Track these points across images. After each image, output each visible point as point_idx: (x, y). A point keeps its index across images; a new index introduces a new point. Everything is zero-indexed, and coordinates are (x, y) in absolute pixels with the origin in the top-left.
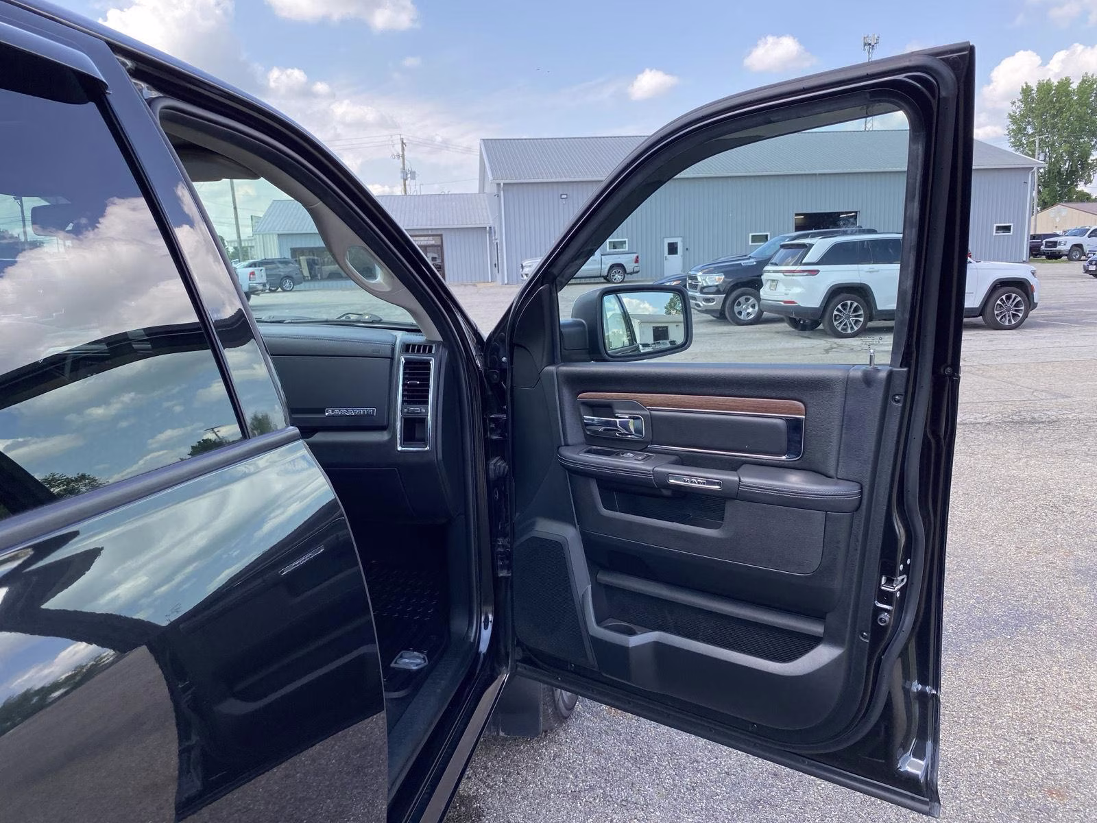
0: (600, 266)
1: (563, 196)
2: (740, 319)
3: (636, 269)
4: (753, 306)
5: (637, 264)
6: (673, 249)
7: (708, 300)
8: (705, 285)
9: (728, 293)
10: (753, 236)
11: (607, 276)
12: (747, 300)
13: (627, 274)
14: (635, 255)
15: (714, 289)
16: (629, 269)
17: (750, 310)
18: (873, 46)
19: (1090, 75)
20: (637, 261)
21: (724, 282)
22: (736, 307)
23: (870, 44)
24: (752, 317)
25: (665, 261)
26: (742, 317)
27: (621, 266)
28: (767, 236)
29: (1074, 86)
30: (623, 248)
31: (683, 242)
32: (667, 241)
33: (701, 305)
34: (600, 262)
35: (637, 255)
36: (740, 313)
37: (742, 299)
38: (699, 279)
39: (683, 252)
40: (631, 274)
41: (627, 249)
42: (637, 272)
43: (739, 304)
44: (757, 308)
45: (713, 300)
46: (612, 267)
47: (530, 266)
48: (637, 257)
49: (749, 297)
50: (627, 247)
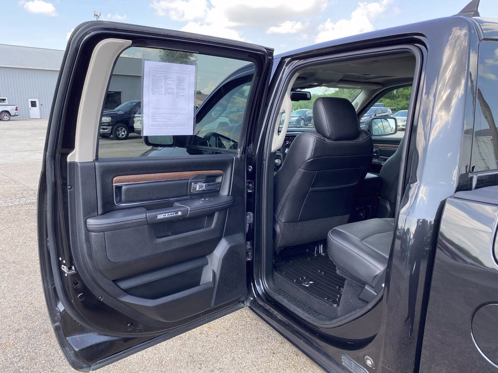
3: (16, 114)
4: (124, 132)
6: (33, 104)
7: (104, 129)
8: (103, 122)
9: (113, 125)
13: (12, 116)
14: (15, 107)
15: (107, 124)
16: (12, 113)
17: (123, 133)
18: (98, 16)
20: (16, 110)
21: (111, 121)
22: (117, 132)
23: (97, 15)
24: (124, 136)
25: (30, 110)
26: (120, 136)
27: (7, 112)
30: (4, 102)
31: (39, 101)
32: (30, 100)
33: (101, 131)
35: (16, 106)
36: (119, 135)
37: (120, 129)
39: (40, 106)
40: (14, 116)
41: (7, 103)
42: (17, 116)
43: (118, 131)
44: (126, 133)
45: (107, 129)
46: (2, 112)
48: (17, 108)
49: (122, 128)
50: (7, 102)
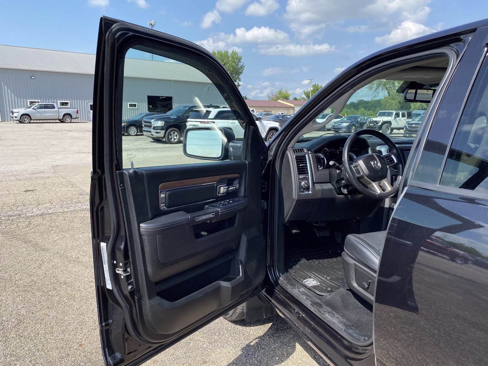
0: (58, 114)
1: (32, 78)
2: (172, 141)
3: (77, 116)
4: (176, 136)
5: (77, 114)
7: (157, 133)
8: (155, 126)
9: (166, 130)
10: (129, 104)
11: (62, 119)
12: (174, 133)
13: (73, 119)
15: (160, 128)
16: (74, 116)
19: (234, 51)
20: (77, 112)
21: (164, 125)
22: (170, 136)
24: (176, 140)
25: (89, 113)
27: (69, 114)
28: (136, 105)
29: (229, 54)
30: (67, 106)
32: (90, 104)
33: (154, 134)
34: (58, 112)
35: (77, 109)
36: (171, 139)
37: (172, 133)
38: (152, 123)
40: (75, 118)
42: (78, 118)
44: (178, 137)
45: (160, 133)
46: (65, 115)
47: (18, 112)
48: (78, 111)
50: (69, 105)
